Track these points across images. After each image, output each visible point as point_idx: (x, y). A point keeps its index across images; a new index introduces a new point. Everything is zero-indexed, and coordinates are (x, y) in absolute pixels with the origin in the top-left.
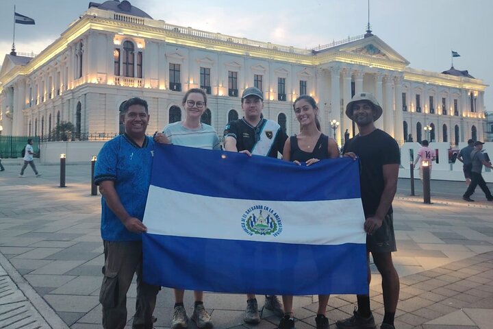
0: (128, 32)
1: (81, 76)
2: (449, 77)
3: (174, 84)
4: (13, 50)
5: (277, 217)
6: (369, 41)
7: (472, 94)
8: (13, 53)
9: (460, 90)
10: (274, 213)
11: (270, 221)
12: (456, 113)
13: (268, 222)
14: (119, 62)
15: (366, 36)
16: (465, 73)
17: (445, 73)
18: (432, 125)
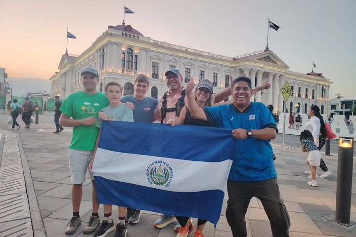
0: (130, 43)
1: (103, 67)
2: (310, 76)
3: (155, 74)
4: (67, 52)
5: (171, 169)
6: (267, 54)
7: (323, 87)
8: (67, 54)
9: (317, 84)
10: (169, 166)
11: (166, 171)
12: (313, 97)
13: (164, 173)
14: (124, 61)
15: (265, 51)
16: (320, 75)
17: (308, 74)
18: (299, 104)
